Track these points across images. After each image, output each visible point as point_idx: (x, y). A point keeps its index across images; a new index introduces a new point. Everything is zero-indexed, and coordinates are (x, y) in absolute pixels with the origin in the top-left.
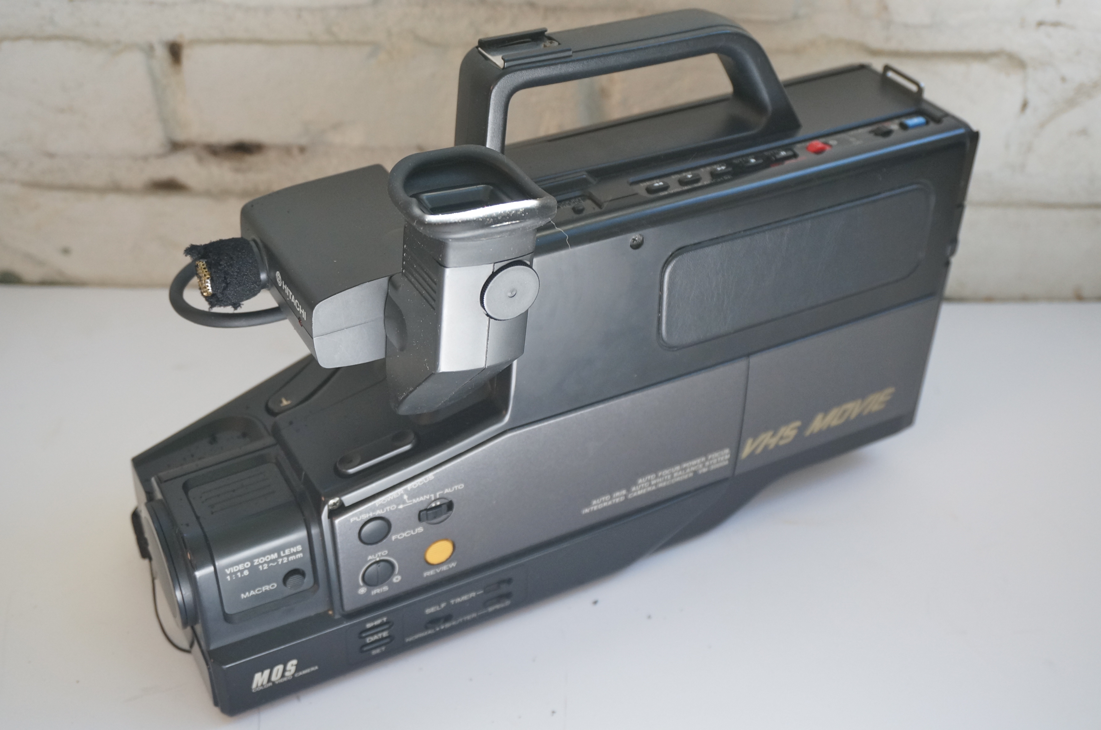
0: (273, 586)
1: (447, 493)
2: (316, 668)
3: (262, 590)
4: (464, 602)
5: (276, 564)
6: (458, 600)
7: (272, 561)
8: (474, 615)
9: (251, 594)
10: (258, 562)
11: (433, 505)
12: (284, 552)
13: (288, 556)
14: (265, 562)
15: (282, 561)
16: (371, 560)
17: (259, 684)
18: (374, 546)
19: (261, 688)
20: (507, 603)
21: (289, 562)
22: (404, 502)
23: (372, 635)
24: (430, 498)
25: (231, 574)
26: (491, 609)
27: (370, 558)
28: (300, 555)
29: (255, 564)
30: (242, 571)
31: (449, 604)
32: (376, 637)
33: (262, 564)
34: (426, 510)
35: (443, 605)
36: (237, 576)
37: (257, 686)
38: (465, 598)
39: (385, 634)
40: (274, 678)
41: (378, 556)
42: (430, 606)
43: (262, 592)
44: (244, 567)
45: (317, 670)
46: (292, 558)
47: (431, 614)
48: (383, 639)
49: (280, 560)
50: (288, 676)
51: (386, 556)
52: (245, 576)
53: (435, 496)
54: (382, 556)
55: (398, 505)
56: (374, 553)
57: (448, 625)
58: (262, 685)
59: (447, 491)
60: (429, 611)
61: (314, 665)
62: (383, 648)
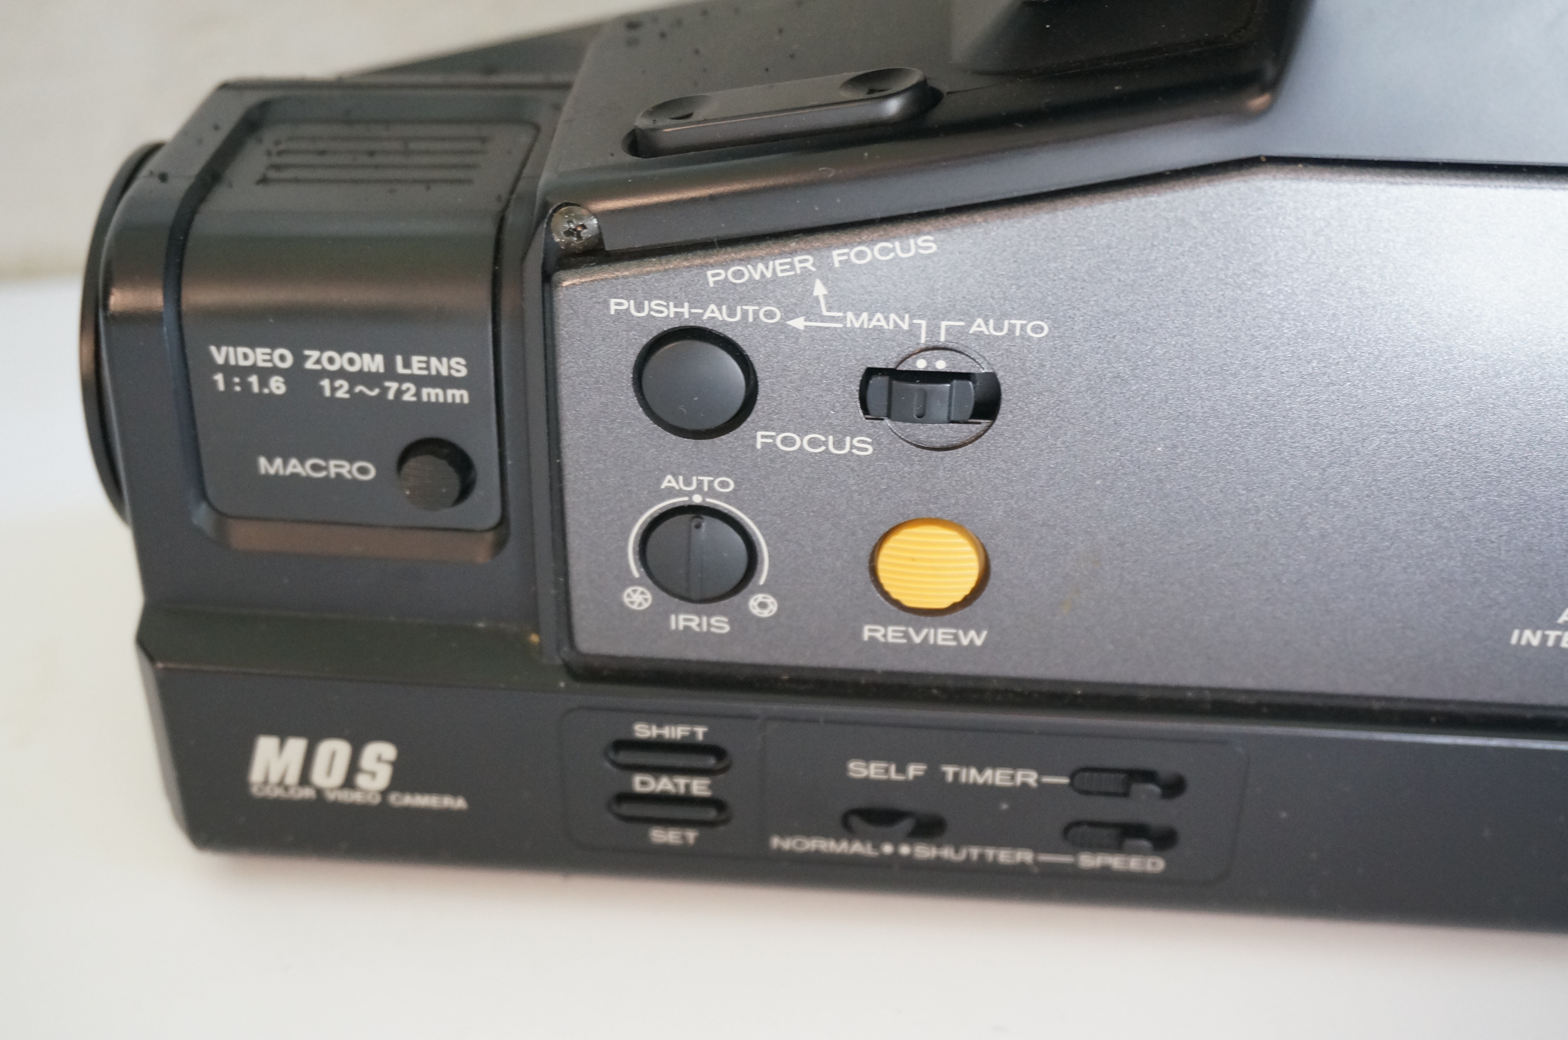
0: (363, 471)
1: (979, 336)
2: (460, 803)
3: (326, 468)
4: (990, 790)
5: (376, 392)
6: (971, 775)
7: (363, 377)
8: (1025, 856)
9: (290, 470)
10: (318, 362)
11: (921, 364)
12: (407, 364)
13: (420, 382)
14: (342, 373)
15: (399, 393)
16: (671, 492)
17: (274, 778)
18: (689, 443)
19: (278, 792)
20: (1155, 864)
21: (419, 404)
22: (811, 311)
23: (657, 771)
24: (913, 332)
25: (229, 370)
26: (1088, 861)
27: (668, 482)
28: (460, 396)
29: (309, 365)
30: (265, 374)
31: (934, 775)
32: (664, 784)
33: (333, 376)
34: (894, 374)
35: (914, 770)
36: (246, 386)
37: (266, 782)
38: (997, 777)
39: (699, 787)
40: (319, 777)
41: (699, 490)
42: (867, 757)
43: (327, 478)
44: (271, 361)
45: (459, 813)
46: (431, 394)
47: (867, 782)
48: (687, 800)
49: (393, 386)
50: (365, 792)
51: (726, 498)
52: (271, 395)
53: (933, 331)
54: (712, 492)
55: (790, 313)
56: (687, 471)
57: (924, 851)
58: (281, 783)
59: (979, 326)
60: (858, 769)
61: (455, 793)
62: (691, 835)
